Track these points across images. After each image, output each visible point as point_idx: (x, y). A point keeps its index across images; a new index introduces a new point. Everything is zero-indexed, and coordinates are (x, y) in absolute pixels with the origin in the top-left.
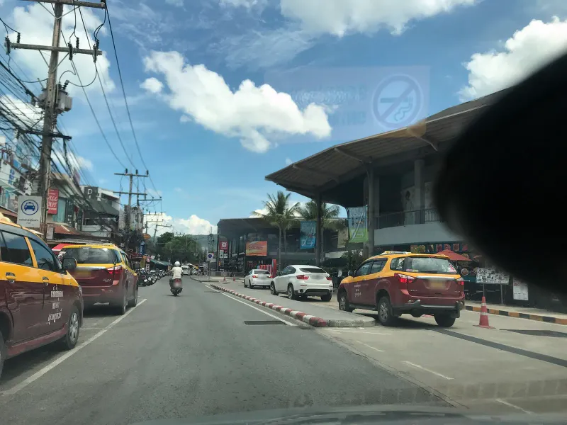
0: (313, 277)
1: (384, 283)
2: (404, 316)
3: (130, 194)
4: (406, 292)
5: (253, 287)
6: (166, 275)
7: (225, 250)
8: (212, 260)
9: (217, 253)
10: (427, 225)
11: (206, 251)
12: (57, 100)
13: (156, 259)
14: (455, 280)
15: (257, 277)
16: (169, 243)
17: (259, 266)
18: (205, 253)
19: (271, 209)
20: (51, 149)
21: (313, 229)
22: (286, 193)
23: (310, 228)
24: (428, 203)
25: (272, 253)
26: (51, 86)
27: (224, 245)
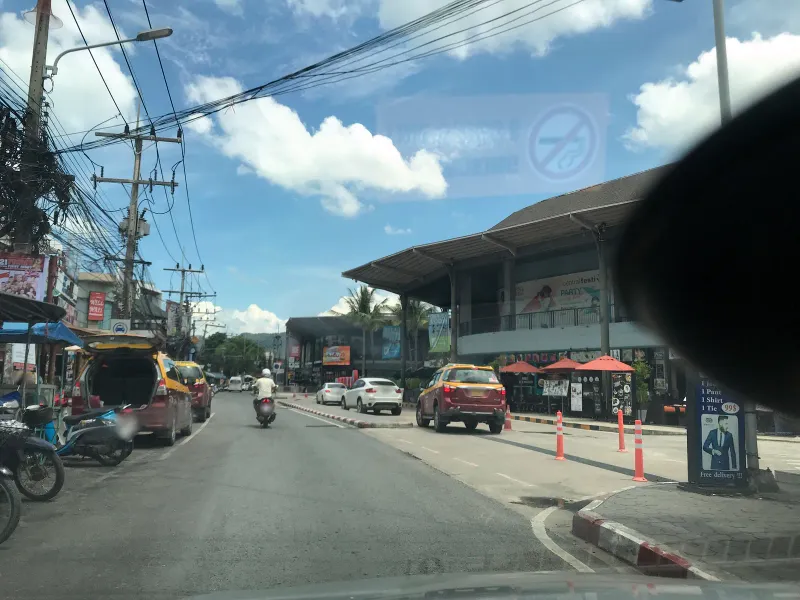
0: (382, 391)
2: (453, 424)
3: (182, 293)
4: (449, 400)
5: (325, 403)
6: (219, 391)
7: (296, 358)
8: (280, 371)
9: (286, 362)
10: (517, 332)
11: (270, 357)
12: (138, 227)
14: (495, 390)
15: (330, 392)
16: (222, 348)
17: (336, 379)
18: (270, 360)
19: (353, 308)
20: (132, 274)
21: (397, 335)
22: (370, 289)
23: (394, 334)
24: (520, 307)
25: (357, 362)
26: (133, 216)
27: (295, 350)
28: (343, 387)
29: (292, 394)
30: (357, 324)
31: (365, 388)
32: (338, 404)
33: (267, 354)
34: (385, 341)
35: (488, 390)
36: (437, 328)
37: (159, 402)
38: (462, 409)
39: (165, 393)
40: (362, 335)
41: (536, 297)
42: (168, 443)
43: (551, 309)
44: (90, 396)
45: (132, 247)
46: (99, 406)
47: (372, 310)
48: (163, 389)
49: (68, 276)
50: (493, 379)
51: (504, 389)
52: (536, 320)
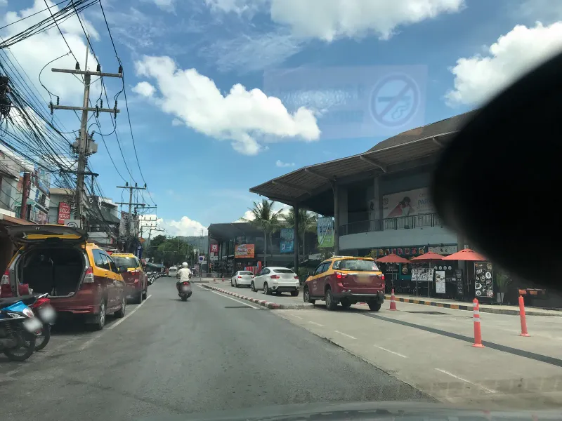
0: (284, 277)
1: (328, 279)
3: (130, 205)
4: (341, 285)
5: (238, 286)
6: (160, 276)
7: (215, 253)
8: (204, 262)
9: (208, 256)
11: (197, 253)
12: (87, 146)
13: (150, 261)
14: (377, 276)
15: (242, 277)
16: (162, 246)
17: (245, 268)
18: (197, 255)
19: (257, 216)
20: (83, 183)
21: (292, 235)
22: (270, 202)
23: (289, 235)
24: (386, 214)
25: (259, 255)
26: (83, 137)
27: (215, 247)
28: (251, 274)
29: (212, 279)
30: (260, 228)
31: (270, 275)
32: (248, 286)
33: (195, 251)
34: (283, 240)
35: (372, 277)
36: (324, 229)
37: (85, 289)
38: (352, 291)
39: (93, 281)
40: (264, 237)
41: (398, 207)
42: (97, 328)
43: (410, 214)
44: (19, 284)
45: (83, 161)
46: (28, 293)
47: (271, 218)
48: (90, 277)
49: (40, 189)
50: (375, 268)
51: (383, 275)
52: (400, 222)
